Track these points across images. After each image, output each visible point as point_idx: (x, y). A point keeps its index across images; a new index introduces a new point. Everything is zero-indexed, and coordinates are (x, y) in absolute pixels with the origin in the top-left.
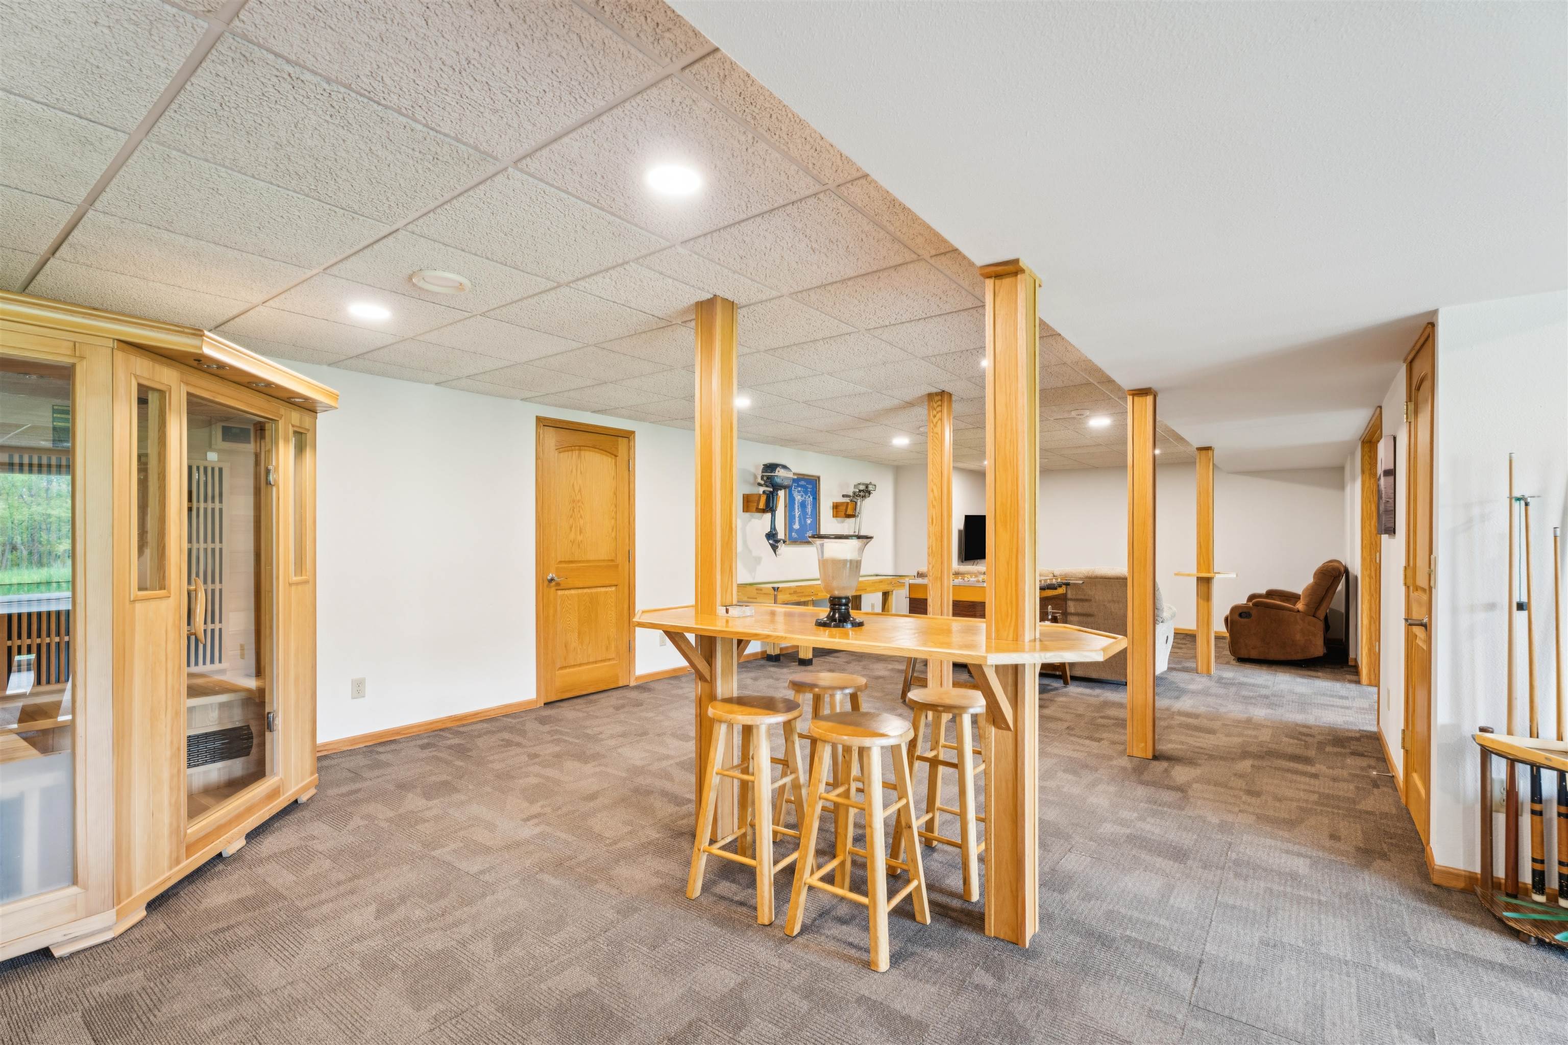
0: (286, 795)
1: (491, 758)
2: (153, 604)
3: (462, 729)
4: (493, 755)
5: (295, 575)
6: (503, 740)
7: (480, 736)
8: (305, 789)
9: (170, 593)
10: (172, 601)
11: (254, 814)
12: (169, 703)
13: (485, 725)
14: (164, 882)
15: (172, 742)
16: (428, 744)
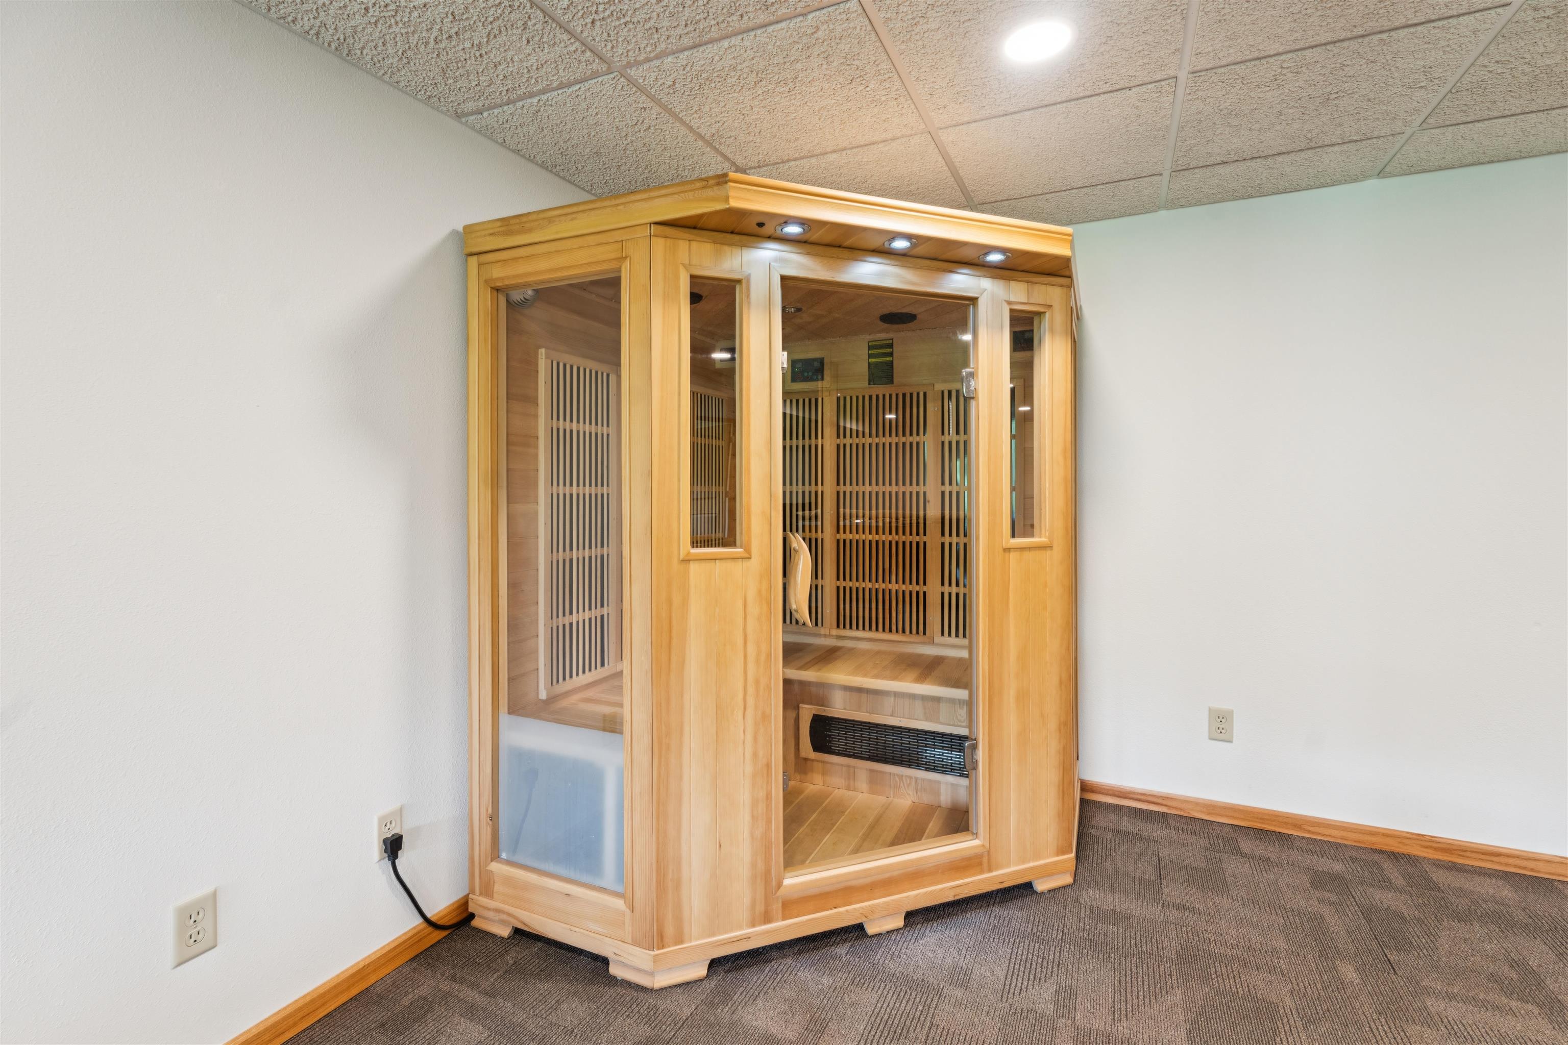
0: (994, 873)
1: (1435, 1005)
2: (719, 566)
3: (1439, 876)
4: (1451, 997)
5: (1013, 536)
6: (1513, 964)
7: (1463, 917)
8: (1047, 872)
9: (748, 551)
10: (755, 563)
11: (924, 887)
12: (751, 701)
13: (1507, 892)
14: (739, 940)
15: (755, 755)
16: (1336, 878)
